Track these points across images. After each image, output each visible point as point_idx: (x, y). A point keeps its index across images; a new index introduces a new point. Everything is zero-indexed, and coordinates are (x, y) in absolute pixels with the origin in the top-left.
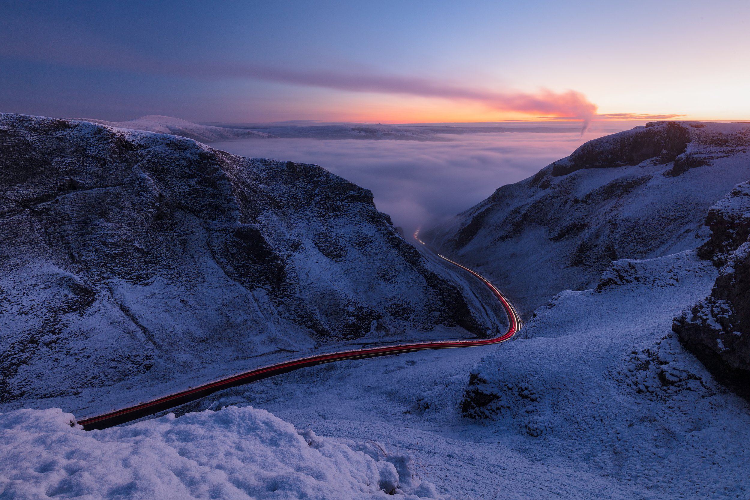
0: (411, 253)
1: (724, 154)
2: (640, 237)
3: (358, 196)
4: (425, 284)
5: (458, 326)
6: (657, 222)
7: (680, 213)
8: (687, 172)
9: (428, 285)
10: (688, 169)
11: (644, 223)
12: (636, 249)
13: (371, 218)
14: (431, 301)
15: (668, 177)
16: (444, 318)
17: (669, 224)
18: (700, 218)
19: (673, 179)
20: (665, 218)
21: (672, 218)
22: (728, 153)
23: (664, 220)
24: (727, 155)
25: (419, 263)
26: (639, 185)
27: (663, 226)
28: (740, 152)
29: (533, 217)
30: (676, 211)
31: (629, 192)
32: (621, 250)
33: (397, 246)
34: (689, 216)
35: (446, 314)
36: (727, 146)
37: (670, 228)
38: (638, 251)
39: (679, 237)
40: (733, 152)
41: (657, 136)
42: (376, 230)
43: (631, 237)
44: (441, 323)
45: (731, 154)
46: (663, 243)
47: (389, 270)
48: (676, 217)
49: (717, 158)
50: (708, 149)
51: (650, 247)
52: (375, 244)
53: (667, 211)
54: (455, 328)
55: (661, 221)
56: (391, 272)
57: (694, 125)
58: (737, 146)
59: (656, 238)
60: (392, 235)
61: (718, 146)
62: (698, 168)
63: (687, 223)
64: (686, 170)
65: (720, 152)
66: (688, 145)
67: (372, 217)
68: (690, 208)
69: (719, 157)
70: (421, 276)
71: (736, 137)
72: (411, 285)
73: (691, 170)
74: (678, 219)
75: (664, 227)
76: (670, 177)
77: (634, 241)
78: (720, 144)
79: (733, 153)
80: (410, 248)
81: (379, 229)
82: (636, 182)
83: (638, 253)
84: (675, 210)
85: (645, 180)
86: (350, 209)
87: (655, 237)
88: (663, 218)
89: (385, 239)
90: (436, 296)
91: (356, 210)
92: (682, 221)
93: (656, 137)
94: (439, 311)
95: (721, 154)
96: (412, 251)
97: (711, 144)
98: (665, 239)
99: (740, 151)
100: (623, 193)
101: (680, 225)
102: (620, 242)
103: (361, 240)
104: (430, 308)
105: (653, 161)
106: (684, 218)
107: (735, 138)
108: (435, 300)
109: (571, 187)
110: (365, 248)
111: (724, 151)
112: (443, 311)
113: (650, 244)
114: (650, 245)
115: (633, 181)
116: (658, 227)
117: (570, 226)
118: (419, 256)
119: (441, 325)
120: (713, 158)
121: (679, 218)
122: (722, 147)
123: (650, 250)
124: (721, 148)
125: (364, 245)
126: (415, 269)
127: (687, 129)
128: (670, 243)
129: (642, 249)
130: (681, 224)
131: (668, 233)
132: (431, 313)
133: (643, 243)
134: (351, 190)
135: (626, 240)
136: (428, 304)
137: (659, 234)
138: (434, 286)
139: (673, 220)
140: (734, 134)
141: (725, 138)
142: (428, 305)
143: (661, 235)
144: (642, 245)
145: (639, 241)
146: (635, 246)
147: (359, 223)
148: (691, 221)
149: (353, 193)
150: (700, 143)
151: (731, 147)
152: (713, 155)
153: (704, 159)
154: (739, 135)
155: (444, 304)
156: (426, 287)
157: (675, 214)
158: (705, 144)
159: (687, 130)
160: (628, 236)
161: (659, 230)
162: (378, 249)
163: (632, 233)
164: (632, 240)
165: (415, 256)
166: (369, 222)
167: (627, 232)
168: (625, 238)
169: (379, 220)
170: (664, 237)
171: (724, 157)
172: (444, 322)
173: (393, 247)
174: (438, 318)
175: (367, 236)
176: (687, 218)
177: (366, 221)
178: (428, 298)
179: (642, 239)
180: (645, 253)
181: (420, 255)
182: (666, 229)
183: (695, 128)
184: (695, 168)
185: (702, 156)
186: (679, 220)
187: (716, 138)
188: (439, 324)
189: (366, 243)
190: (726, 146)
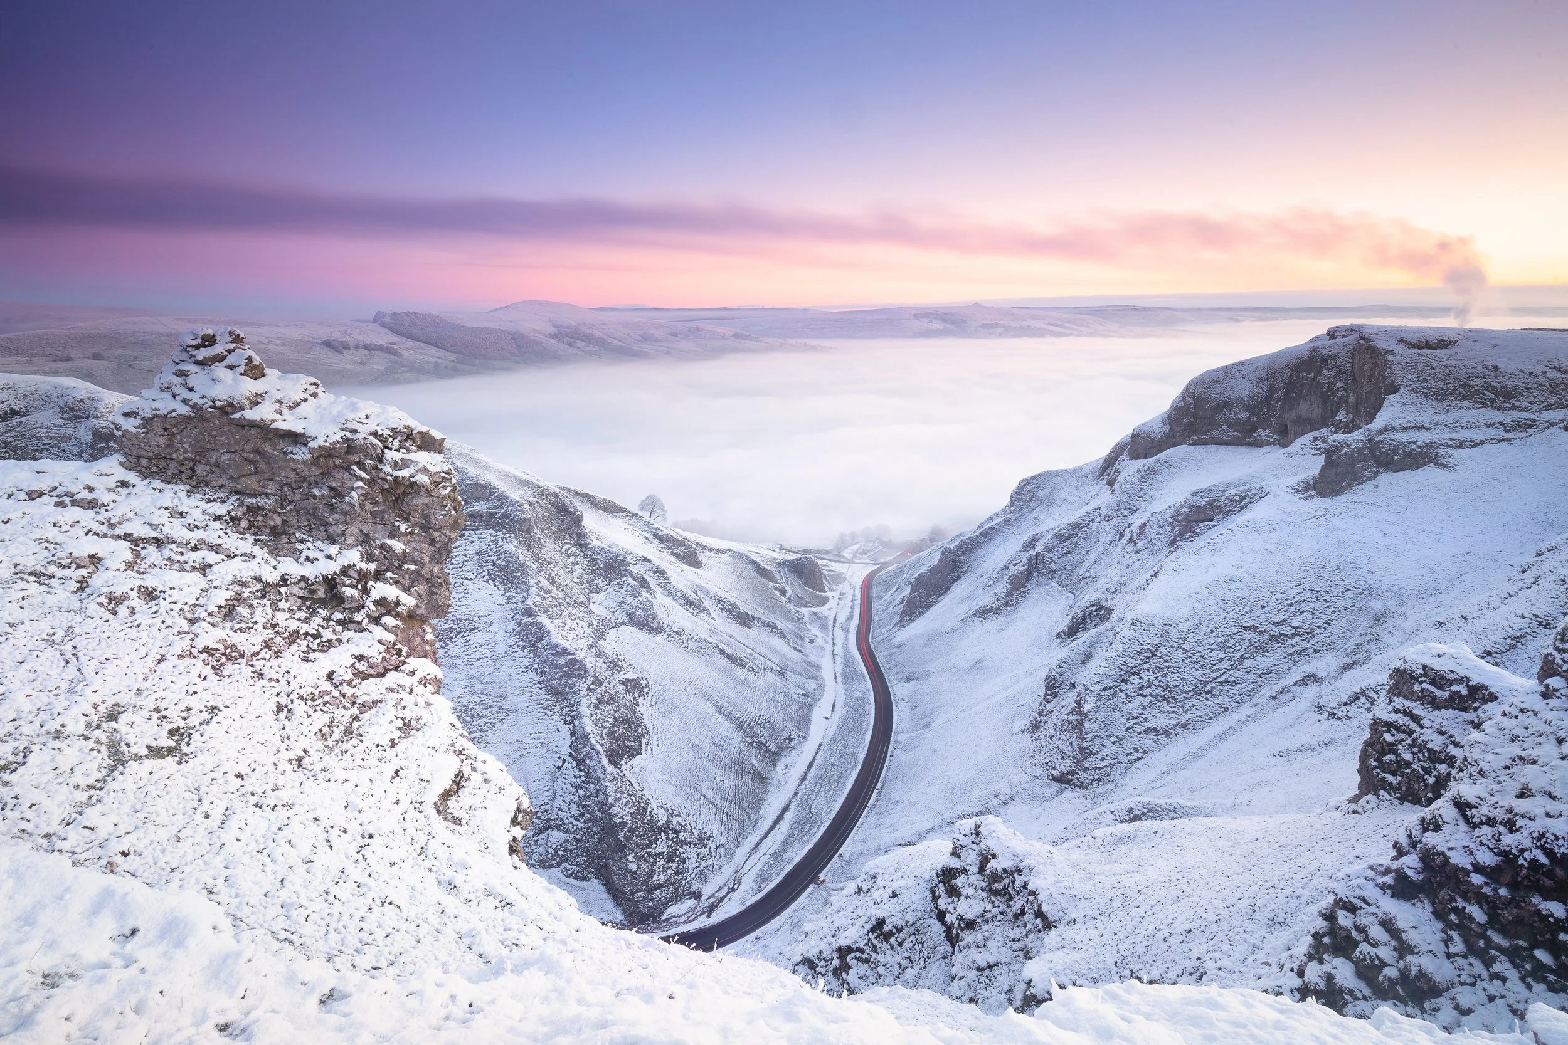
0: (557, 666)
1: (1500, 433)
2: (1165, 681)
3: (492, 514)
4: (565, 751)
5: (596, 881)
6: (1222, 639)
7: (1303, 616)
8: (1369, 486)
9: (571, 755)
10: (1375, 475)
11: (1185, 639)
12: (1146, 720)
13: (500, 571)
14: (559, 801)
15: (1306, 499)
16: (571, 851)
17: (1262, 650)
18: (1358, 641)
19: (1321, 504)
20: (1253, 628)
21: (1275, 631)
22: (1515, 429)
23: (1249, 635)
24: (1510, 435)
25: (574, 693)
26: (1229, 513)
27: (1240, 653)
28: (1553, 429)
29: (1053, 566)
30: (1292, 609)
31: (1198, 534)
32: (1101, 715)
33: (533, 646)
34: (1330, 629)
35: (577, 840)
36: (1514, 407)
37: (1262, 662)
38: (1148, 725)
39: (1274, 698)
40: (1531, 426)
41: (1328, 369)
42: (502, 600)
43: (1141, 678)
44: (558, 865)
45: (1524, 434)
46: (1226, 710)
47: (478, 709)
48: (1286, 629)
49: (1477, 445)
50: (1452, 417)
51: (1184, 718)
52: (480, 637)
53: (1263, 607)
54: (585, 884)
55: (1237, 638)
56: (485, 712)
57: (1414, 341)
58: (1547, 408)
59: (1209, 692)
60: (530, 616)
61: (1485, 406)
62: (1408, 472)
63: (1316, 651)
64: (1369, 479)
65: (1489, 425)
66: (1386, 403)
67: (501, 569)
68: (1339, 604)
69: (1482, 443)
70: (565, 729)
71: (1542, 379)
72: (525, 752)
73: (1386, 478)
74: (1294, 635)
75: (1242, 658)
76: (1311, 496)
77: (1146, 692)
78: (1493, 401)
79: (1530, 431)
80: (557, 654)
81: (508, 598)
82: (1218, 507)
83: (1147, 731)
84: (1291, 605)
85: (1247, 501)
86: (459, 546)
87: (1208, 687)
88: (1245, 628)
89: (512, 625)
90: (574, 790)
91: (472, 549)
92: (1305, 644)
93: (1326, 373)
94: (566, 831)
95: (1491, 433)
96: (562, 662)
97: (1464, 398)
98: (1238, 698)
99: (1552, 424)
100: (1181, 534)
101: (1297, 657)
102: (1105, 689)
103: (447, 626)
104: (549, 820)
105: (1315, 439)
106: (1311, 634)
107: (1539, 384)
108: (568, 799)
109: (1141, 494)
110: (451, 645)
111: (1501, 423)
112: (575, 832)
113: (1187, 707)
114: (1186, 712)
115: (1210, 503)
116: (1222, 655)
117: (1092, 606)
118: (579, 676)
119: (554, 871)
120: (1461, 444)
121: (1297, 631)
122: (1500, 409)
123: (1185, 726)
124: (1496, 413)
125: (451, 638)
126: (558, 708)
127: (1390, 352)
128: (1246, 710)
129: (1162, 721)
130: (1300, 653)
131: (1251, 678)
132: (543, 836)
133: (1168, 702)
134: (480, 499)
135: (1124, 686)
136: (547, 807)
137: (1220, 680)
138: (580, 761)
139: (1275, 638)
140: (1538, 369)
141: (1508, 383)
142: (546, 811)
143: (1226, 681)
144: (1166, 707)
145: (1157, 695)
146: (1144, 708)
147: (466, 582)
148: (1329, 647)
149: (480, 507)
150: (1426, 395)
151: (1525, 410)
152: (1462, 435)
153: (1429, 445)
154: (1553, 374)
155: (582, 815)
156: (564, 761)
157: (1285, 620)
158: (1442, 400)
159: (1390, 358)
160: (1133, 674)
161: (1223, 665)
162: (480, 649)
163: (1146, 666)
164: (1140, 689)
165: (567, 676)
166: (492, 578)
167: (1131, 662)
168: (1123, 681)
169: (515, 577)
170: (1234, 690)
171: (1500, 441)
172: (566, 865)
173: (524, 648)
174: (555, 850)
175: (466, 617)
176: (1321, 637)
177: (487, 578)
178: (555, 792)
179: (1167, 688)
180: (1167, 733)
181: (586, 672)
182: (1248, 663)
183: (1416, 351)
184: (1400, 474)
185: (1424, 437)
186: (1296, 640)
187: (1479, 382)
188: (551, 867)
189: (460, 633)
190: (1510, 409)
